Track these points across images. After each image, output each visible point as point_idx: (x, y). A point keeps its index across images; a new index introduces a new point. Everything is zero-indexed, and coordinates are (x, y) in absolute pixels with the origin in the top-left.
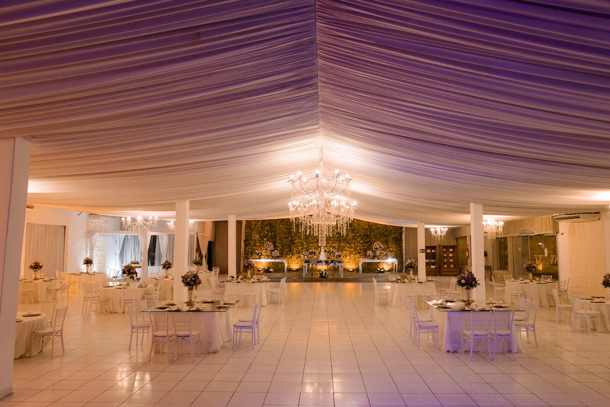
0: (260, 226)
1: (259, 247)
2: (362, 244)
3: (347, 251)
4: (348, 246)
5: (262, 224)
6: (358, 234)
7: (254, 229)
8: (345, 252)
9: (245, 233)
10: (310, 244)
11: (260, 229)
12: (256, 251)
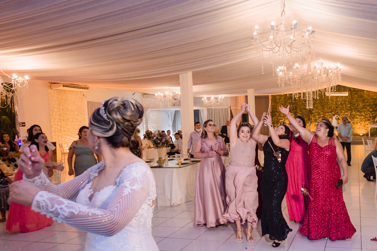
0: (284, 99)
1: (283, 117)
2: (371, 112)
3: (358, 118)
4: (359, 114)
5: (285, 98)
6: (368, 104)
7: (279, 102)
8: (356, 120)
9: (272, 105)
10: (325, 113)
11: (283, 102)
12: (281, 120)
